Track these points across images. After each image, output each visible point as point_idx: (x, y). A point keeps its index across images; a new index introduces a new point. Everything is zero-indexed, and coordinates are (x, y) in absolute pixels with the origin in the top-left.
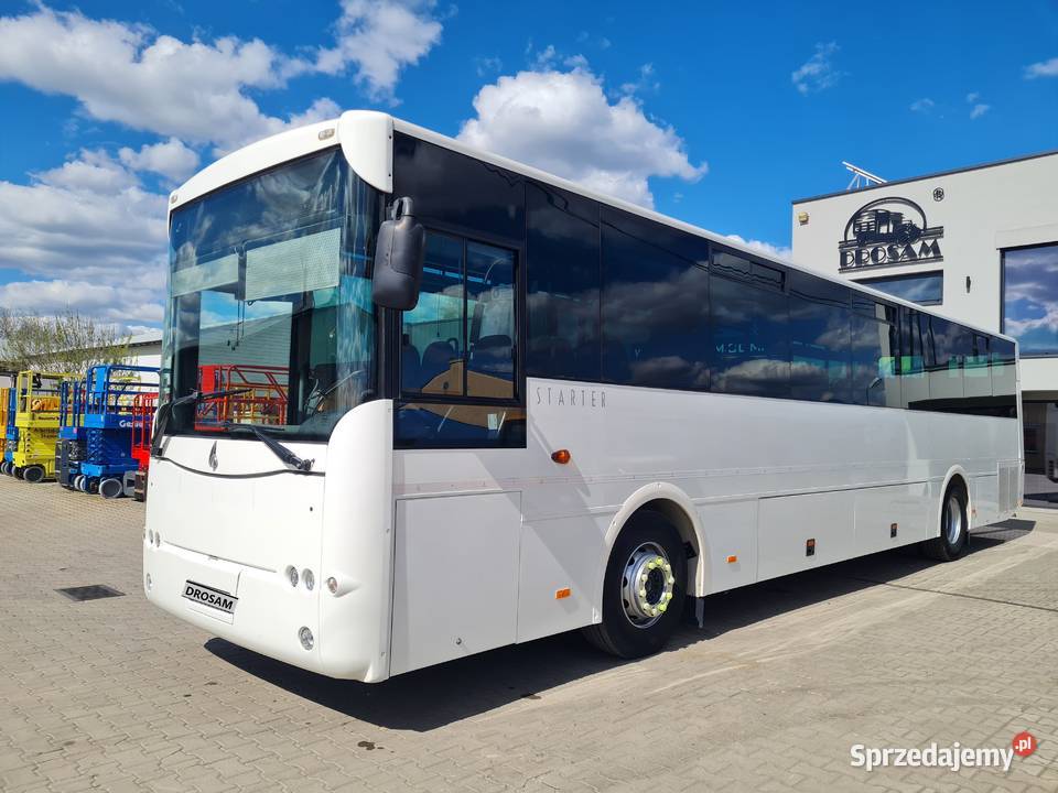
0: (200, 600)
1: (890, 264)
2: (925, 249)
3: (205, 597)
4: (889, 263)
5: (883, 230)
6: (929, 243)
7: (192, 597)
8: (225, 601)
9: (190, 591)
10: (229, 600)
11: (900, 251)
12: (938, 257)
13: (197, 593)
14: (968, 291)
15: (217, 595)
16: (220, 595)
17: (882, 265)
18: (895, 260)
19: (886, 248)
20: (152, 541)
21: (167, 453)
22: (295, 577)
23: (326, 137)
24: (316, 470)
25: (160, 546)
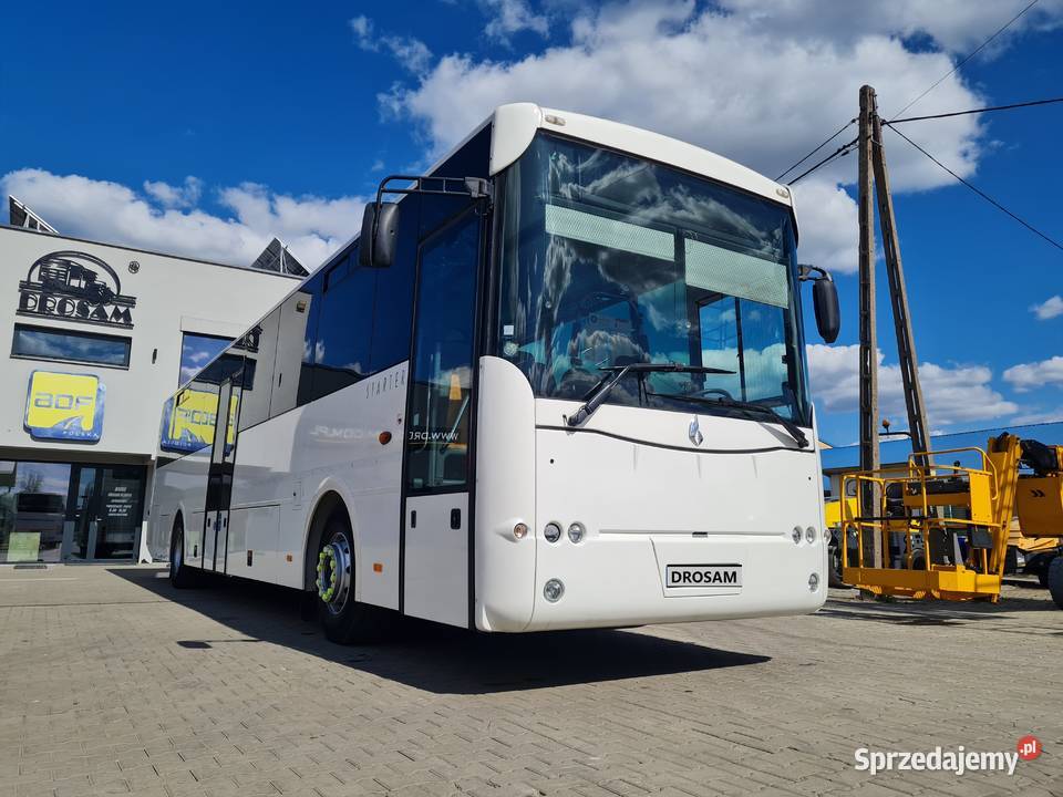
0: (694, 583)
1: (77, 320)
2: (116, 313)
3: (698, 577)
4: (77, 317)
5: (75, 283)
6: (122, 309)
7: (681, 583)
8: (726, 573)
9: (677, 577)
10: (730, 570)
11: (92, 309)
12: (130, 326)
13: (686, 577)
14: (154, 362)
15: (713, 570)
16: (717, 569)
17: (68, 318)
18: (83, 316)
19: (76, 302)
20: (553, 537)
21: (591, 423)
22: (797, 536)
23: (783, 195)
24: (810, 448)
25: (587, 539)
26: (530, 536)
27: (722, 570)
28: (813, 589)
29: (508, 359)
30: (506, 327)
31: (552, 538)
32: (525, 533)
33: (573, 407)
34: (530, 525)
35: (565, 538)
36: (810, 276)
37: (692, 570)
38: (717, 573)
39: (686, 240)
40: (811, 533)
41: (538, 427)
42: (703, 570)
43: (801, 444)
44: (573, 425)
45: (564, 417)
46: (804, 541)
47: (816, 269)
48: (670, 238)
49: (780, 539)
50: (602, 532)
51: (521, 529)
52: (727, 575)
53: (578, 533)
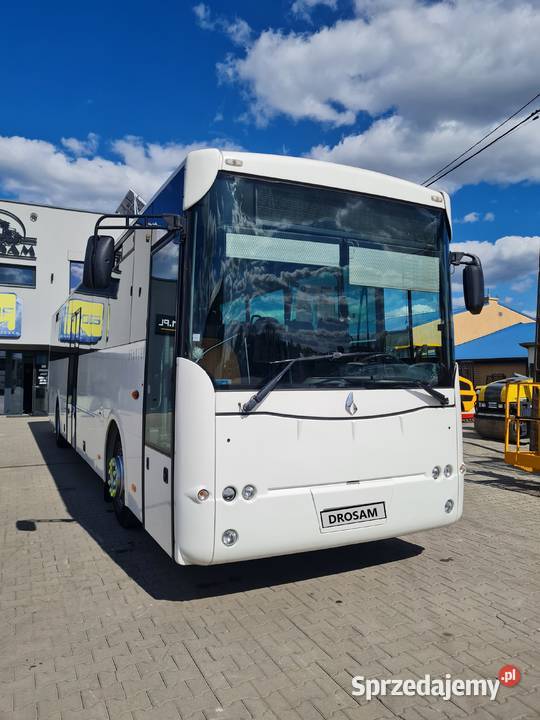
0: (346, 522)
2: (25, 250)
3: (348, 517)
6: (28, 247)
7: (337, 523)
9: (333, 519)
10: (372, 508)
11: (8, 248)
12: (34, 258)
13: (340, 517)
14: (52, 283)
15: (359, 510)
16: (361, 508)
20: (231, 497)
21: (262, 407)
22: (436, 473)
23: (437, 201)
24: (450, 404)
25: (258, 496)
26: (210, 499)
27: (365, 509)
28: (448, 511)
29: (194, 360)
30: (195, 335)
31: (228, 497)
32: (206, 496)
33: (246, 396)
34: (211, 489)
35: (240, 497)
36: (462, 260)
37: (343, 512)
38: (362, 511)
39: (350, 248)
40: (449, 469)
41: (217, 414)
42: (351, 511)
43: (443, 402)
44: (247, 411)
45: (239, 404)
46: (442, 476)
47: (468, 255)
48: (336, 248)
49: (421, 478)
50: (270, 489)
51: (204, 493)
52: (370, 512)
53: (250, 491)
